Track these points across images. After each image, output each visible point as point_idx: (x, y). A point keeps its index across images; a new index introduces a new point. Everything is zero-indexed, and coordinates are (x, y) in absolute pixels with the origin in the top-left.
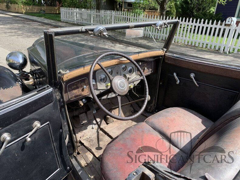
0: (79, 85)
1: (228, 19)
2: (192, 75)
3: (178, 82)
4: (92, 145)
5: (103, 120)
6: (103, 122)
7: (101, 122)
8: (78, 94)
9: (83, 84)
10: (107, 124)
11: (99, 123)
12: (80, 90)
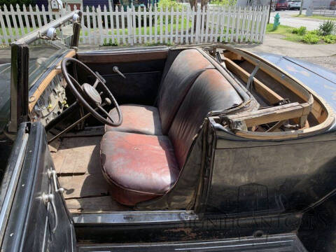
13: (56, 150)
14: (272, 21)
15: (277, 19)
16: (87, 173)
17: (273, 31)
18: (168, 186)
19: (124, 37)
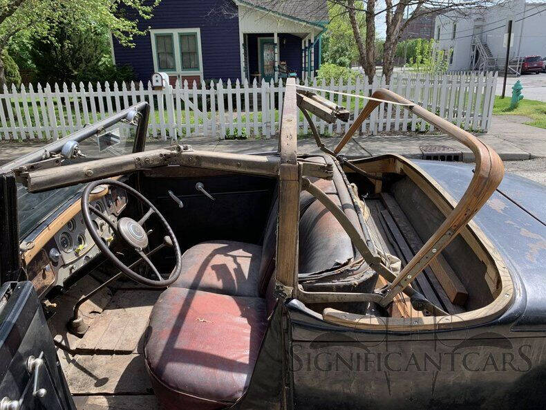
0: (36, 268)
1: (154, 77)
2: (200, 186)
3: (181, 204)
4: (85, 385)
5: (68, 334)
6: (70, 336)
7: (65, 338)
8: (39, 287)
9: (40, 263)
10: (81, 336)
11: (63, 343)
12: (40, 276)
13: (100, 310)
14: (509, 93)
15: (517, 90)
16: (136, 351)
17: (509, 110)
18: (240, 391)
19: (257, 124)
